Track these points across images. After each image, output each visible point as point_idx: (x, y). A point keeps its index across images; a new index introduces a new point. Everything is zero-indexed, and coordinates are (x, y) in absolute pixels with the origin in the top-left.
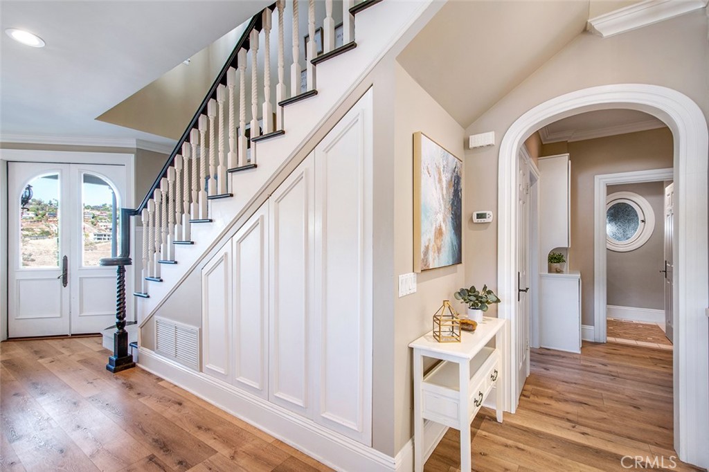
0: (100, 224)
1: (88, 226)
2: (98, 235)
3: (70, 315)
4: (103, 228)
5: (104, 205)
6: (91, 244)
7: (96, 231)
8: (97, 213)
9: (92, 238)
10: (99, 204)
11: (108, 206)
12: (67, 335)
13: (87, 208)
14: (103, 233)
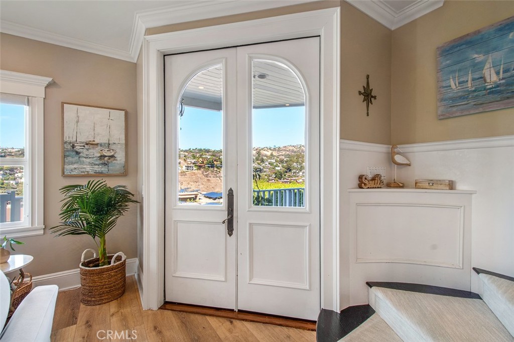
0: (188, 160)
1: (182, 161)
2: (187, 167)
3: (237, 280)
4: (189, 163)
5: (190, 149)
6: (184, 172)
7: (186, 165)
8: (186, 154)
9: (184, 168)
10: (187, 149)
11: (191, 150)
12: (232, 310)
13: (182, 151)
14: (189, 165)
